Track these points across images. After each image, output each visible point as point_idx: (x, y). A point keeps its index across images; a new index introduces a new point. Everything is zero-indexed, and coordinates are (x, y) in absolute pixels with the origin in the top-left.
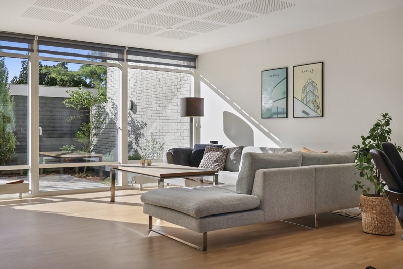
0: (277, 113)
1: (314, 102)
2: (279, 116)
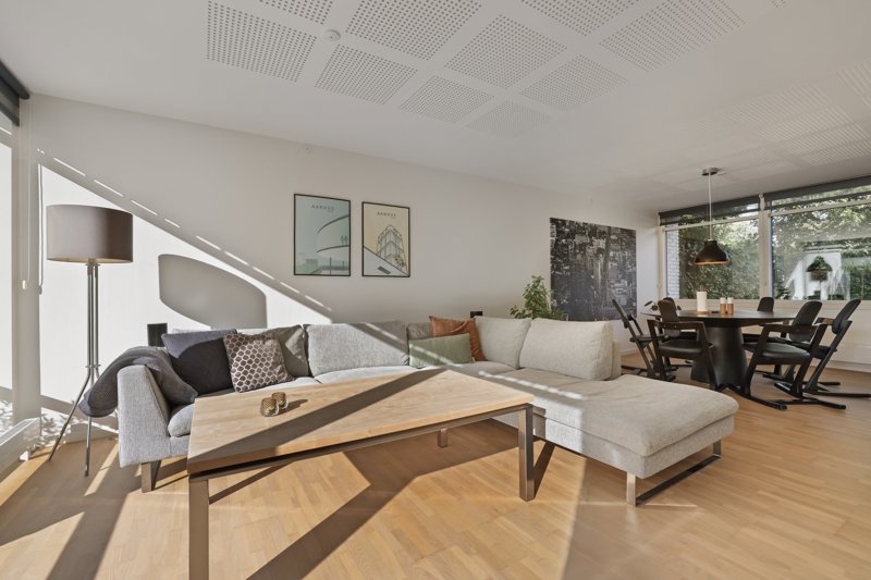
0: (330, 268)
1: (397, 257)
2: (334, 272)
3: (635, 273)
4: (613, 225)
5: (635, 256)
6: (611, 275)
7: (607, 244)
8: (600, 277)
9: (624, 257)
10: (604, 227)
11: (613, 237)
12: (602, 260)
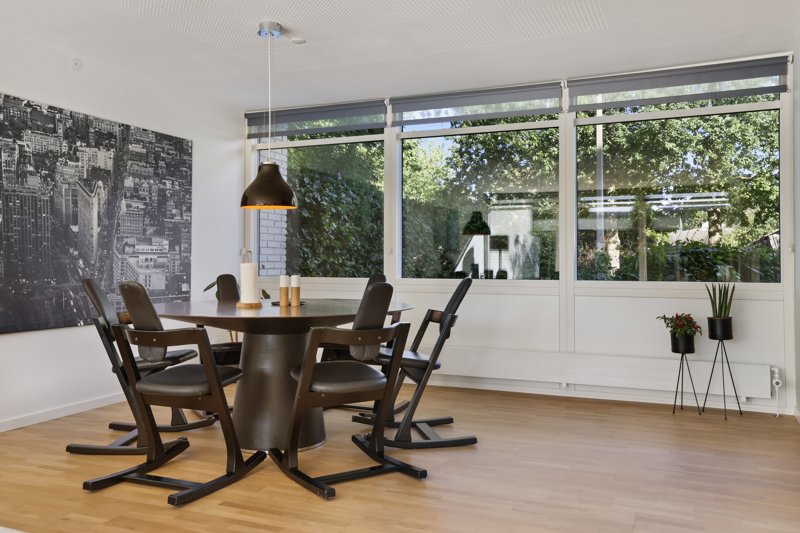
3: (188, 225)
4: (134, 122)
5: (189, 192)
6: (125, 226)
7: (118, 160)
8: (96, 230)
9: (162, 193)
10: (112, 124)
11: (134, 148)
12: (103, 194)
